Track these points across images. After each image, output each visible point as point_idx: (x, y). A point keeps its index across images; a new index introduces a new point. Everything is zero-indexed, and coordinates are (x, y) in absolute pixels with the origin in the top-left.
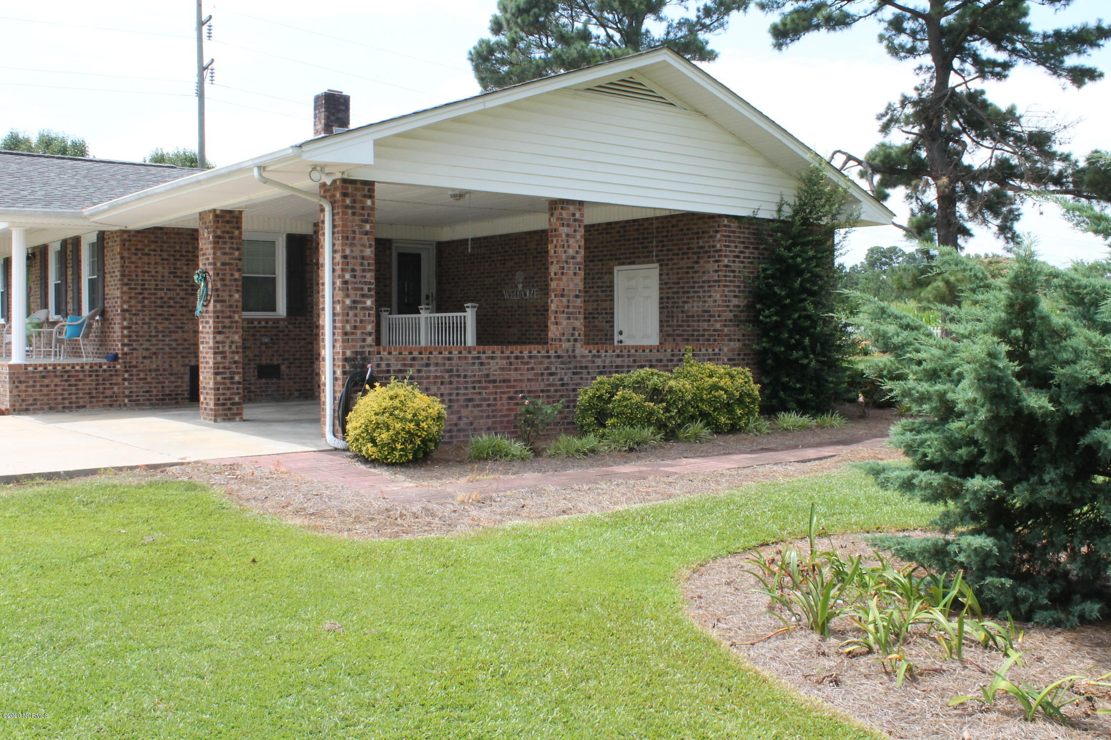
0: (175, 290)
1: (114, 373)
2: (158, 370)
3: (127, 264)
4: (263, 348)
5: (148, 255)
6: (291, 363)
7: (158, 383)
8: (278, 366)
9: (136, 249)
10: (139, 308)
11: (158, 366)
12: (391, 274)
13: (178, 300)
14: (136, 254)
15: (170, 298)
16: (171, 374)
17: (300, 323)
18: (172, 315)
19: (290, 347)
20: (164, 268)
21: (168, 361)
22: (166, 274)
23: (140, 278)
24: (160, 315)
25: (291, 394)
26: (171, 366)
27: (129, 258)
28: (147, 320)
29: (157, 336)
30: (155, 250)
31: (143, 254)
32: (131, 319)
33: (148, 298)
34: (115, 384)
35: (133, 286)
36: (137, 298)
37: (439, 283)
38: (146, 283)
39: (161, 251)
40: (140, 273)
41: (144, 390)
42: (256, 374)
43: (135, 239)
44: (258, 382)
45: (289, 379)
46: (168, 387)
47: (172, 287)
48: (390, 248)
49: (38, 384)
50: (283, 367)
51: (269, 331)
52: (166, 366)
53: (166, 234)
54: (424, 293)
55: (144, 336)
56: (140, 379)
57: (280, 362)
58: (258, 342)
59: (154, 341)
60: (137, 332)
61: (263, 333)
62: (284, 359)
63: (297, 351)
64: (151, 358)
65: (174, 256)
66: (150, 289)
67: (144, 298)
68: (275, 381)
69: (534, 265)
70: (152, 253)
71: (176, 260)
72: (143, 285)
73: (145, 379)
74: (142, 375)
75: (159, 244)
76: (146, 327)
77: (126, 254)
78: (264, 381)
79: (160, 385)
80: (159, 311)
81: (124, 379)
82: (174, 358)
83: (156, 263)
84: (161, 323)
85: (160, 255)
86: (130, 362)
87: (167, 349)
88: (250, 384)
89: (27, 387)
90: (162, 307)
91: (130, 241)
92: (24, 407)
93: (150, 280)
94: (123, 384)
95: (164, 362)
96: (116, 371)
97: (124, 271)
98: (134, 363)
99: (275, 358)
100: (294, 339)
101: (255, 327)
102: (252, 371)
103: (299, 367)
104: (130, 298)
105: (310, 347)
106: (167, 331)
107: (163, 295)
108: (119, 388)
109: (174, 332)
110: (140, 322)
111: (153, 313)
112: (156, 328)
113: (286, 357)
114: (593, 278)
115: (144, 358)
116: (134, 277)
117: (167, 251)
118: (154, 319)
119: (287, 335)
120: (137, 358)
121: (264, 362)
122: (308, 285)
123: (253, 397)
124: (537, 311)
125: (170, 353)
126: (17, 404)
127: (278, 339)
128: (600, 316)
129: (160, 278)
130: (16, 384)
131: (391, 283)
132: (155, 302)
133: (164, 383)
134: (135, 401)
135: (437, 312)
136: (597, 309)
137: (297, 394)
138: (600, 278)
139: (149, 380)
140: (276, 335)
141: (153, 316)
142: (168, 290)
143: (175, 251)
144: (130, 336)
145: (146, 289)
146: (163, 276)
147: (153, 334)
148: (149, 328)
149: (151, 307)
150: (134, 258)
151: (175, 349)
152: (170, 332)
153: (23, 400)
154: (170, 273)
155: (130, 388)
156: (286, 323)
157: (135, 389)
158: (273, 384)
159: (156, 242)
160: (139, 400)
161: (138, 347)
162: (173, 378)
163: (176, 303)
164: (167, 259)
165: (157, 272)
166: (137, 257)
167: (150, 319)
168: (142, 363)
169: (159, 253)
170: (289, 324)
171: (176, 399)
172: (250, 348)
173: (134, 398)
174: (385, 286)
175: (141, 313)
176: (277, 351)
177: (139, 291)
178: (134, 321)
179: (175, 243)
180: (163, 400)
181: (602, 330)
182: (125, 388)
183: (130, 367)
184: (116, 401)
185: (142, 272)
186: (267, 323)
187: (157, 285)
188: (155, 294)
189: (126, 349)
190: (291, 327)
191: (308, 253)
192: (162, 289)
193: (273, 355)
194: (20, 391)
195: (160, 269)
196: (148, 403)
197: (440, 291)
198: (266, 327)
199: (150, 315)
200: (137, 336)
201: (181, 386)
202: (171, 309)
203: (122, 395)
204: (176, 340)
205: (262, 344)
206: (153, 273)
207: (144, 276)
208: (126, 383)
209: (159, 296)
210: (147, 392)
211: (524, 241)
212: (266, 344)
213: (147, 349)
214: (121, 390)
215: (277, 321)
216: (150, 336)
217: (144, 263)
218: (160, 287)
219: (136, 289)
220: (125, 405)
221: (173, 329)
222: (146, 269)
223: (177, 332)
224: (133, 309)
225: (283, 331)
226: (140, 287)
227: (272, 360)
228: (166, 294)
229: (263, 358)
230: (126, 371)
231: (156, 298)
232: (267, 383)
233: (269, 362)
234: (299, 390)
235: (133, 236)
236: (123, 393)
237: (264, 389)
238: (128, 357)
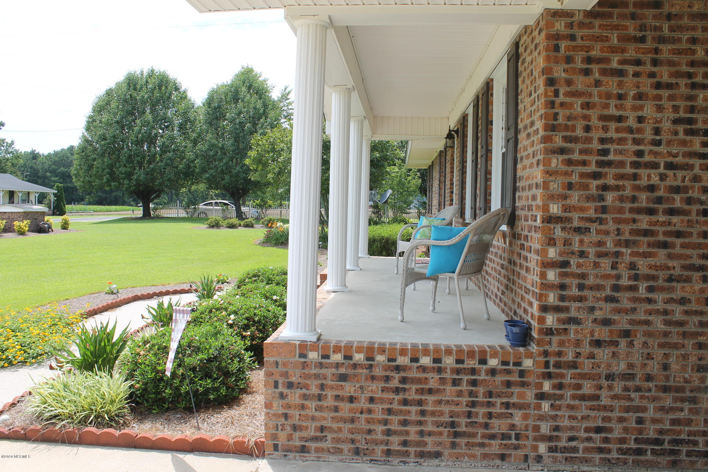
0: (690, 167)
1: (515, 378)
2: (631, 377)
3: (562, 98)
5: (621, 73)
7: (627, 410)
9: (589, 60)
10: (591, 213)
11: (631, 366)
13: (695, 194)
14: (587, 72)
15: (677, 190)
16: (666, 389)
18: (678, 234)
20: (660, 109)
21: (659, 353)
22: (666, 125)
23: (596, 135)
24: (646, 233)
26: (666, 367)
27: (569, 82)
28: (610, 246)
29: (633, 288)
30: (638, 62)
31: (604, 72)
32: (567, 242)
33: (617, 188)
34: (519, 407)
35: (576, 156)
36: (586, 187)
38: (612, 147)
39: (655, 63)
40: (595, 122)
41: (591, 424)
43: (586, 32)
46: (654, 421)
47: (680, 160)
49: (330, 393)
52: (654, 367)
53: (669, 17)
55: (599, 288)
56: (583, 398)
59: (625, 302)
60: (583, 276)
64: (616, 344)
65: (690, 75)
66: (622, 164)
67: (605, 188)
70: (631, 69)
71: (694, 86)
72: (605, 152)
73: (597, 398)
74: (588, 388)
75: (649, 44)
76: (606, 263)
77: (559, 73)
79: (633, 416)
80: (644, 222)
81: (541, 396)
82: (675, 346)
83: (640, 96)
84: (645, 255)
85: (652, 75)
86: (559, 354)
87: (659, 324)
89: (305, 397)
90: (651, 212)
91: (572, 38)
92: (298, 443)
93: (621, 141)
94: (538, 407)
95: (649, 357)
96: (522, 374)
97: (555, 116)
98: (570, 357)
104: (570, 186)
106: (662, 275)
107: (655, 180)
108: (525, 417)
109: (679, 280)
110: (591, 251)
111: (626, 228)
112: (632, 266)
115: (598, 343)
116: (579, 132)
117: (671, 63)
118: (627, 244)
120: (578, 343)
125: (666, 334)
126: (282, 436)
129: (648, 135)
130: (281, 389)
132: (634, 199)
133: (644, 409)
134: (565, 450)
139: (605, 401)
141: (627, 236)
142: (670, 166)
143: (692, 64)
144: (563, 287)
145: (609, 164)
146: (657, 131)
147: (625, 282)
148: (614, 266)
149: (621, 210)
150: (581, 82)
151: (681, 324)
152: (670, 279)
153: (295, 428)
154: (676, 122)
155: (555, 418)
157: (566, 423)
159: (642, 40)
160: (575, 450)
161: (581, 315)
162: (668, 400)
163: (689, 201)
164: (669, 86)
165: (640, 120)
166: (590, 80)
167: (618, 243)
168: (592, 356)
169: (649, 68)
171: (672, 452)
173: (563, 443)
175: (593, 227)
177: (593, 168)
178: (576, 247)
179: (694, 41)
180: (639, 452)
182: (541, 418)
183: (558, 365)
184: (516, 447)
185: (603, 118)
187: (640, 154)
188: (635, 177)
189: (550, 320)
192: (655, 166)
194: (289, 406)
195: (649, 110)
196: (597, 457)
199: (619, 232)
200: (581, 287)
201: (689, 422)
202: (675, 219)
203: (531, 434)
204: (683, 301)
206: (631, 122)
207: (606, 129)
208: (546, 406)
209: (644, 182)
210: (598, 430)
213: (606, 322)
214: (531, 422)
216: (616, 288)
217: (608, 96)
218: (647, 158)
219: (584, 163)
220: (539, 459)
221: (678, 272)
222: (613, 111)
223: (688, 280)
224: (575, 216)
226: (594, 159)
228: (663, 177)
230: (549, 376)
231: (637, 188)
235: (581, 25)
236: (537, 428)
238: (555, 339)
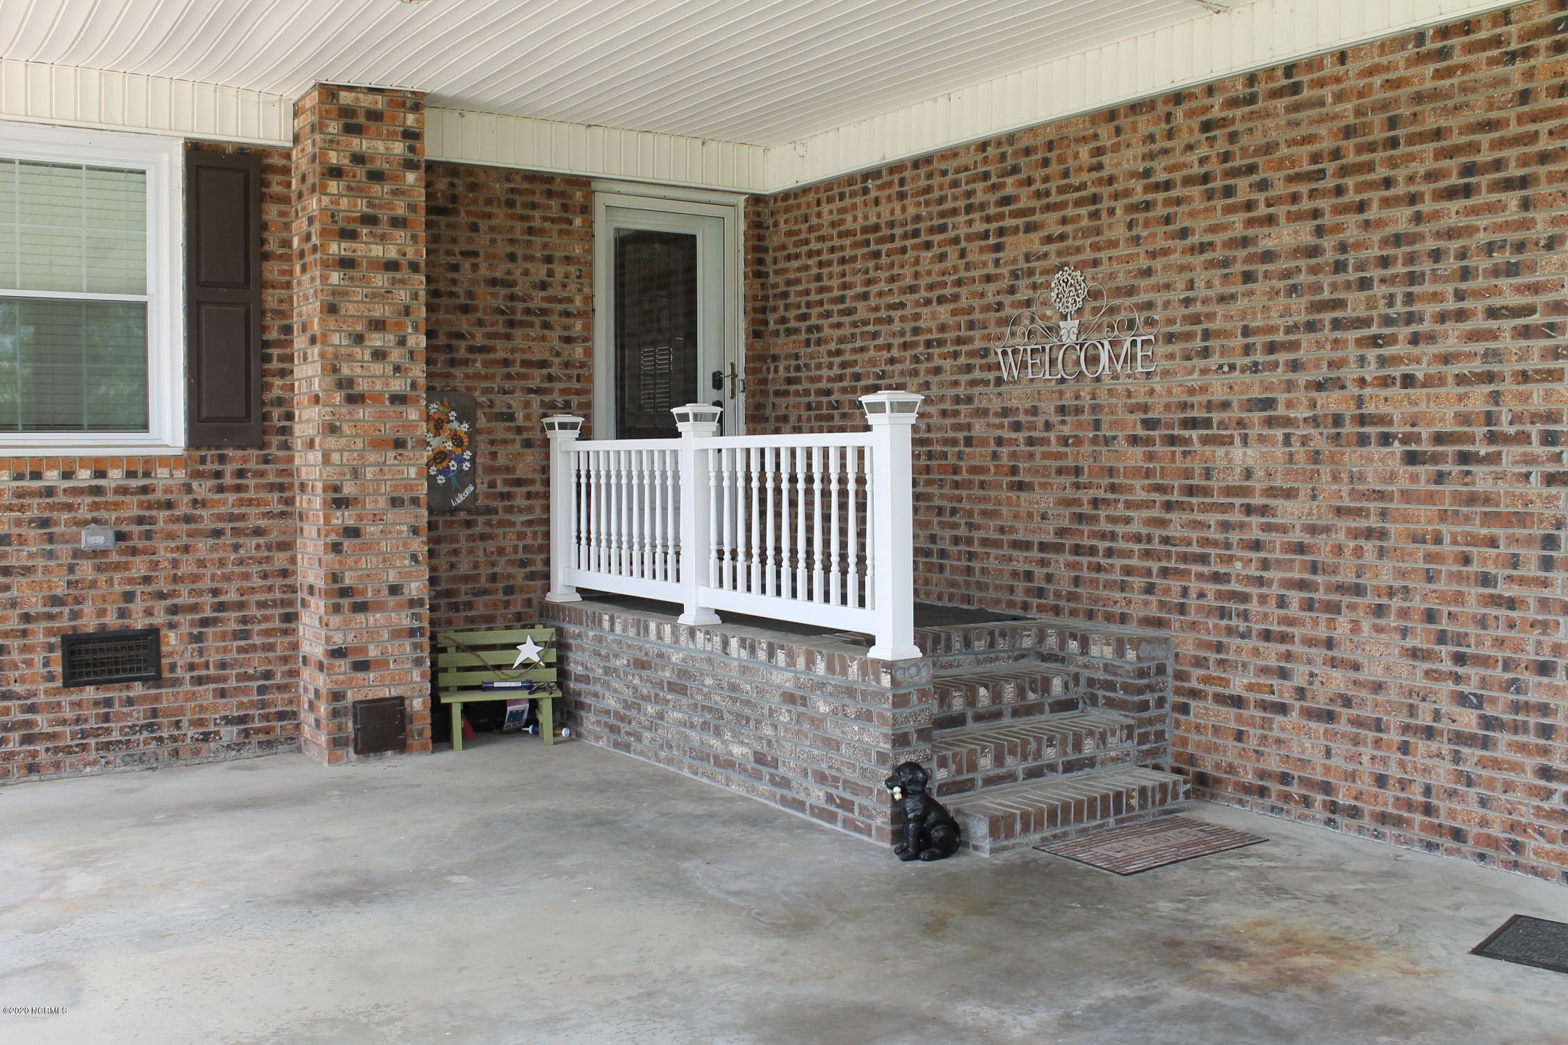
4: (86, 569)
6: (205, 623)
8: (152, 635)
12: (589, 299)
17: (241, 474)
19: (201, 563)
25: (206, 737)
37: (756, 333)
42: (58, 669)
44: (65, 699)
45: (199, 681)
48: (586, 210)
50: (172, 640)
51: (108, 506)
54: (706, 366)
57: (160, 619)
58: (64, 550)
61: (84, 513)
62: (174, 610)
63: (227, 578)
68: (138, 689)
69: (1136, 240)
78: (90, 693)
88: (32, 709)
99: (137, 607)
100: (217, 533)
101: (50, 492)
102: (38, 658)
103: (238, 635)
105: (280, 560)
113: (184, 599)
114: (1465, 274)
119: (188, 519)
121: (89, 623)
122: (273, 335)
123: (43, 758)
124: (1149, 424)
127: (148, 535)
128: (1510, 453)
131: (589, 327)
135: (750, 432)
136: (1489, 418)
137: (229, 733)
138: (1511, 270)
140: (140, 520)
156: (180, 474)
158: (130, 702)
170: (197, 475)
172: (28, 570)
174: (568, 340)
176: (147, 580)
181: (1522, 519)
186: (101, 474)
190: (202, 489)
191: (272, 212)
193: (129, 597)
197: (759, 359)
198: (97, 491)
205: (77, 554)
211: (1084, 151)
212: (96, 553)
215: (139, 468)
225: (169, 505)
227: (123, 614)
229: (88, 609)
232: (108, 702)
233: (112, 621)
234: (242, 720)
237: (92, 724)
